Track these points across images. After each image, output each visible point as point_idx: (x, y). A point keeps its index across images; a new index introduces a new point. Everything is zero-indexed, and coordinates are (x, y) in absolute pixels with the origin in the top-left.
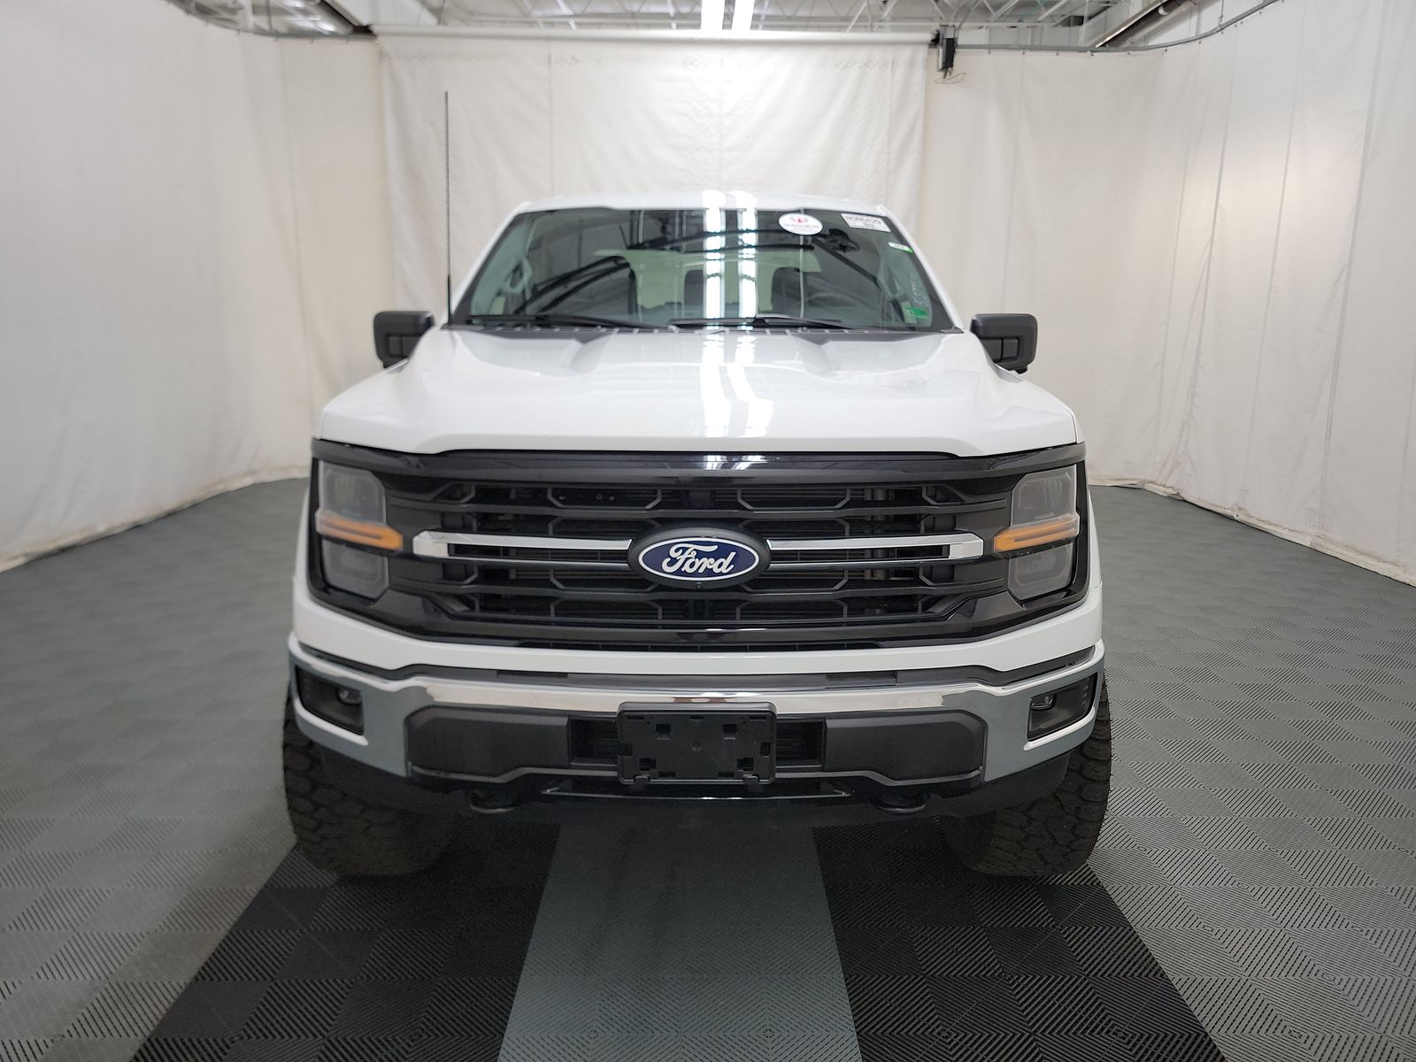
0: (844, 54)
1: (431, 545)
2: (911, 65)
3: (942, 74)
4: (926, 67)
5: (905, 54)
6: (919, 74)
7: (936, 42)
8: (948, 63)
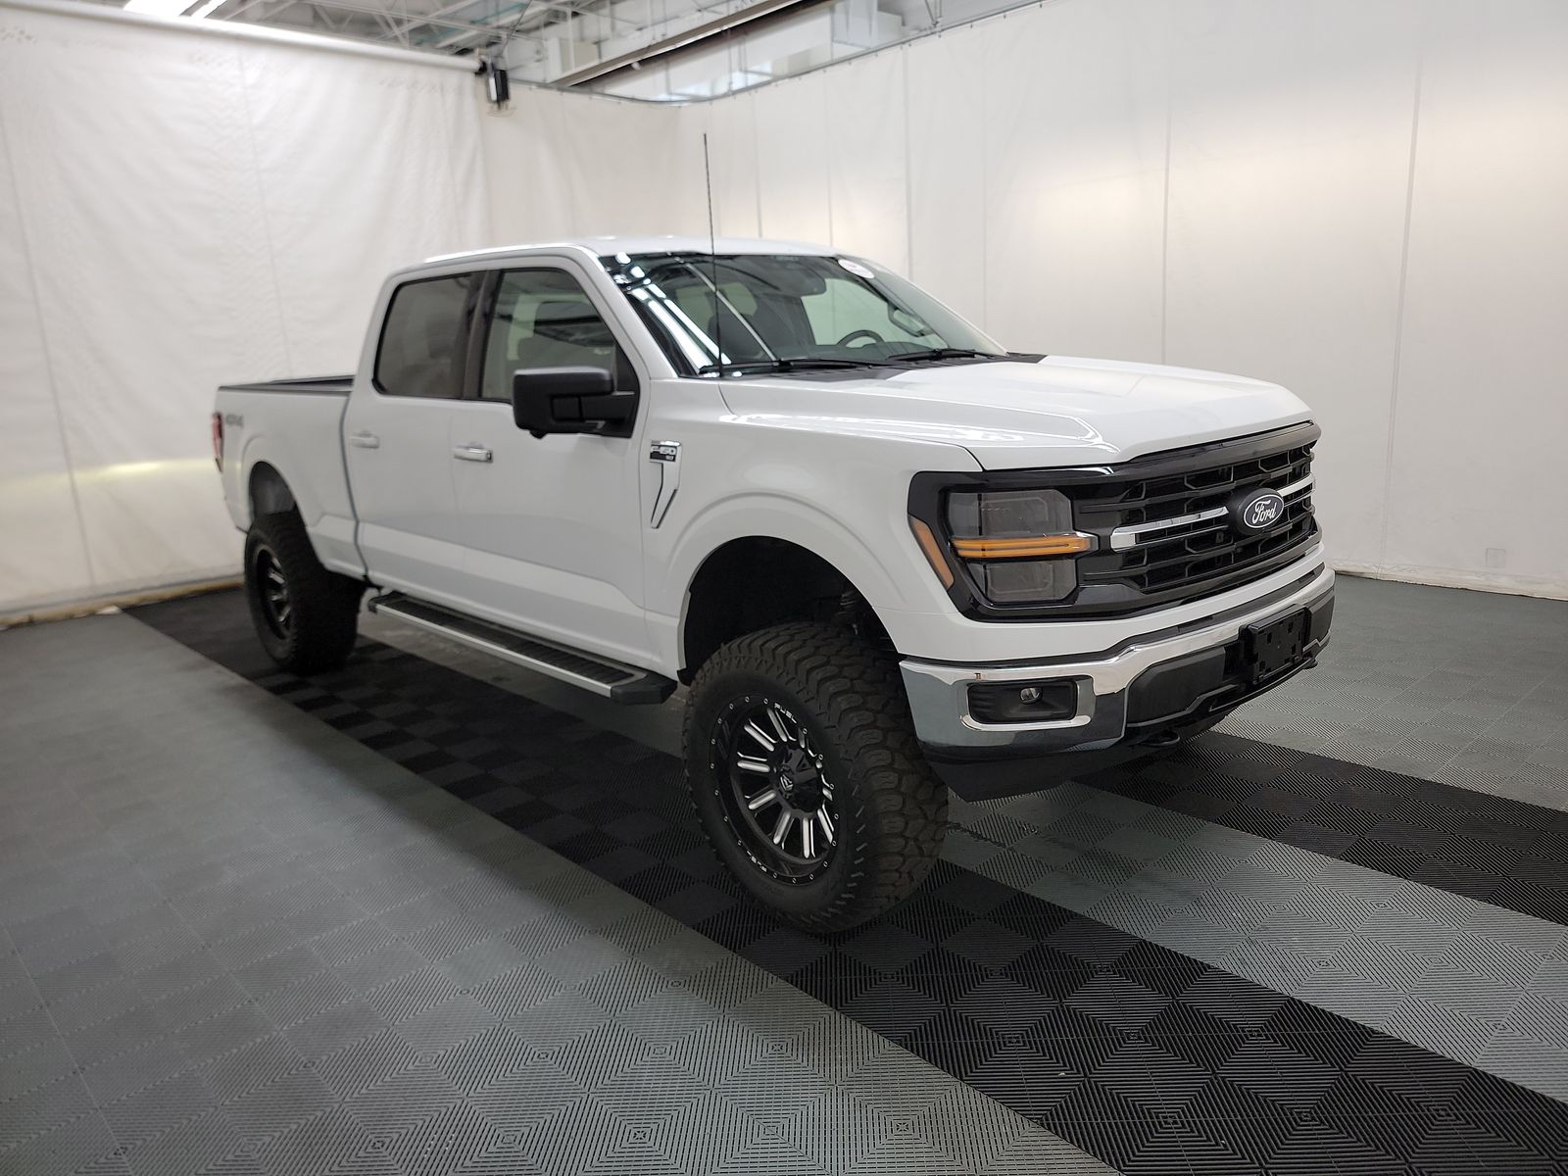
0: (387, 71)
1: (1123, 538)
2: (460, 92)
3: (496, 106)
4: (476, 96)
5: (453, 79)
6: (469, 103)
7: (482, 70)
8: (503, 95)
